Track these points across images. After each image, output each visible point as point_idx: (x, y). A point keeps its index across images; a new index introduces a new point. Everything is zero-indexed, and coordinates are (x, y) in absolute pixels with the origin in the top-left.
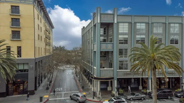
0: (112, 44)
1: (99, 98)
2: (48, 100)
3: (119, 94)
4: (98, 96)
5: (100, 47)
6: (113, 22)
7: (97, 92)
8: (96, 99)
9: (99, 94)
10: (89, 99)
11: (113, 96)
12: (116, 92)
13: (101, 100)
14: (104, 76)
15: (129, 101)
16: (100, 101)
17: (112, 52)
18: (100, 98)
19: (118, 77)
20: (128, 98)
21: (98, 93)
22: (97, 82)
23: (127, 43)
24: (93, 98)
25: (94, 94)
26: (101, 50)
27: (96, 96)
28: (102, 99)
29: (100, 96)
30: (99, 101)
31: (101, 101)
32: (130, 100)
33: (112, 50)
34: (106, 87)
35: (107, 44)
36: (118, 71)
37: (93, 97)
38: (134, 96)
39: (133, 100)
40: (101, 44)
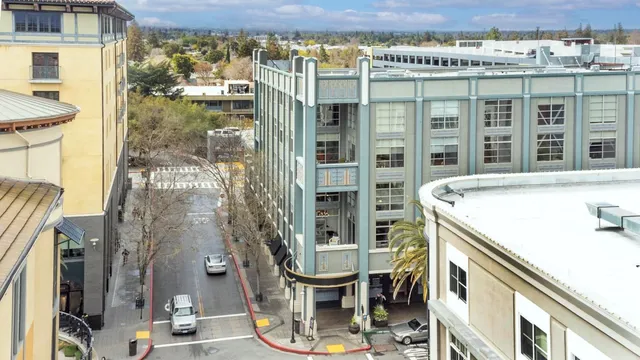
0: (354, 170)
1: (310, 338)
2: (151, 348)
3: (374, 323)
4: (307, 334)
5: (316, 182)
6: (356, 101)
7: (305, 319)
8: (300, 345)
9: (311, 328)
10: (279, 345)
11: (356, 330)
12: (365, 319)
13: (316, 345)
14: (326, 272)
15: (399, 347)
16: (312, 349)
17: (356, 193)
18: (313, 339)
19: (371, 272)
20: (397, 339)
21: (307, 324)
22: (305, 292)
23: (401, 164)
24: (293, 341)
25: (297, 327)
26: (320, 190)
27: (301, 333)
28: (319, 342)
29: (315, 332)
30: (308, 350)
31: (316, 351)
32: (402, 343)
33: (354, 188)
34: (337, 298)
35: (339, 170)
36: (371, 251)
37: (293, 338)
38: (416, 332)
39: (412, 343)
40: (320, 171)
